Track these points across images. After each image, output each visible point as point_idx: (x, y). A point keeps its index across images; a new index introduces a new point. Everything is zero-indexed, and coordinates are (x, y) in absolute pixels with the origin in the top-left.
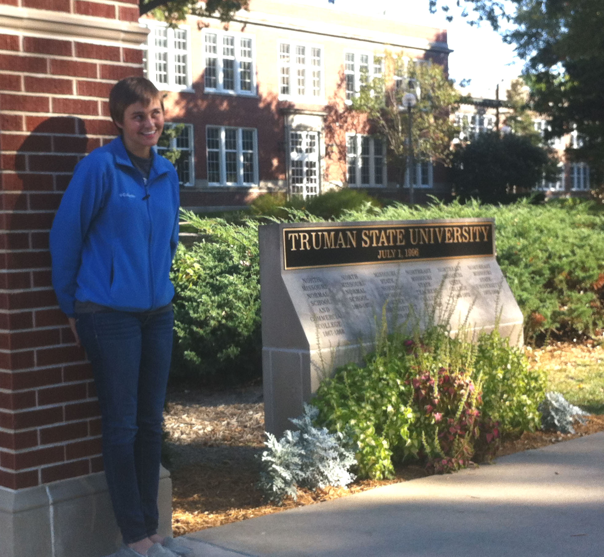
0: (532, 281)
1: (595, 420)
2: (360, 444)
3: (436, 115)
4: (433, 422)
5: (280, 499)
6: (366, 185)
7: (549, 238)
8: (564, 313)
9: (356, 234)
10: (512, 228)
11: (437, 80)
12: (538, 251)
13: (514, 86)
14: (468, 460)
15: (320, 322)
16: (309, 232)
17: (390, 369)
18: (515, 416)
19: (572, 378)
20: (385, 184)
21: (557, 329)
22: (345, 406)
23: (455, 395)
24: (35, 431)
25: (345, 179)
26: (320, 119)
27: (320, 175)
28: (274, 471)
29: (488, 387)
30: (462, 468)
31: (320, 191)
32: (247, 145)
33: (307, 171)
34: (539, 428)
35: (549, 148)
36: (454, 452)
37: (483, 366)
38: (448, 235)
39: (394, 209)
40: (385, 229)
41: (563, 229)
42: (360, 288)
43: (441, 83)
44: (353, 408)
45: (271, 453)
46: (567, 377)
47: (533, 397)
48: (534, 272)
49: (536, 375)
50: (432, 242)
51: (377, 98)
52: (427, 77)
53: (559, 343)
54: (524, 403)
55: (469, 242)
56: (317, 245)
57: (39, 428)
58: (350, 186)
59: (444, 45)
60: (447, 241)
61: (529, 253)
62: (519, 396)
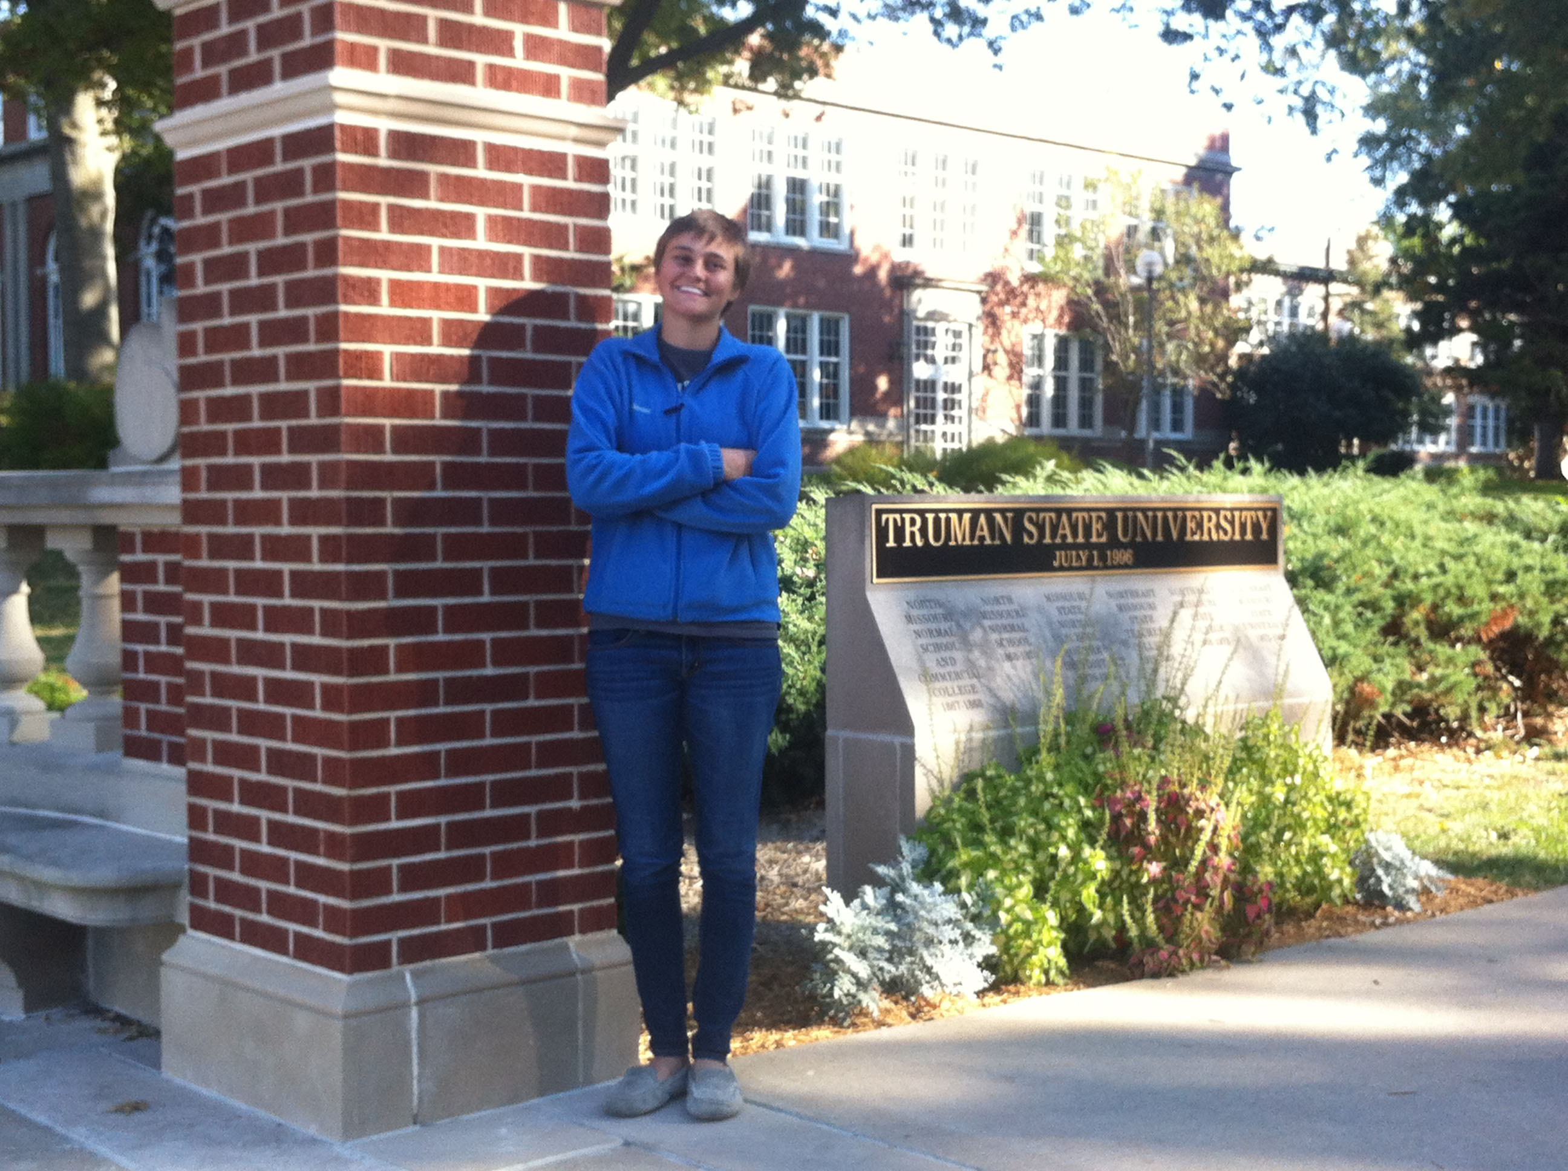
0: (1359, 620)
1: (1463, 887)
2: (1004, 917)
3: (1203, 294)
4: (1145, 880)
5: (848, 1014)
6: (1061, 432)
7: (1396, 538)
8: (1419, 686)
9: (1013, 518)
10: (1325, 517)
11: (1208, 226)
12: (1374, 563)
13: (1362, 241)
14: (1210, 954)
15: (938, 685)
16: (922, 513)
17: (1066, 775)
18: (1305, 873)
19: (1430, 811)
20: (1098, 429)
21: (1405, 714)
22: (978, 844)
23: (1189, 828)
24: (389, 868)
25: (1020, 418)
26: (977, 298)
27: (970, 409)
28: (838, 960)
29: (1255, 818)
30: (1198, 969)
31: (970, 441)
32: (829, 347)
33: (945, 401)
34: (1350, 897)
35: (1427, 365)
36: (1182, 936)
37: (1249, 776)
38: (1191, 525)
39: (1097, 475)
40: (1069, 511)
41: (1426, 522)
42: (1017, 621)
43: (1215, 233)
44: (992, 848)
45: (832, 926)
46: (1421, 807)
47: (1343, 840)
48: (1362, 604)
49: (1349, 797)
50: (1160, 538)
51: (1087, 258)
52: (1188, 220)
53: (1412, 744)
54: (1323, 849)
55: (1232, 541)
56: (937, 537)
57: (395, 862)
58: (1028, 432)
59: (1221, 158)
60: (1188, 538)
61: (1354, 568)
62: (1313, 836)
